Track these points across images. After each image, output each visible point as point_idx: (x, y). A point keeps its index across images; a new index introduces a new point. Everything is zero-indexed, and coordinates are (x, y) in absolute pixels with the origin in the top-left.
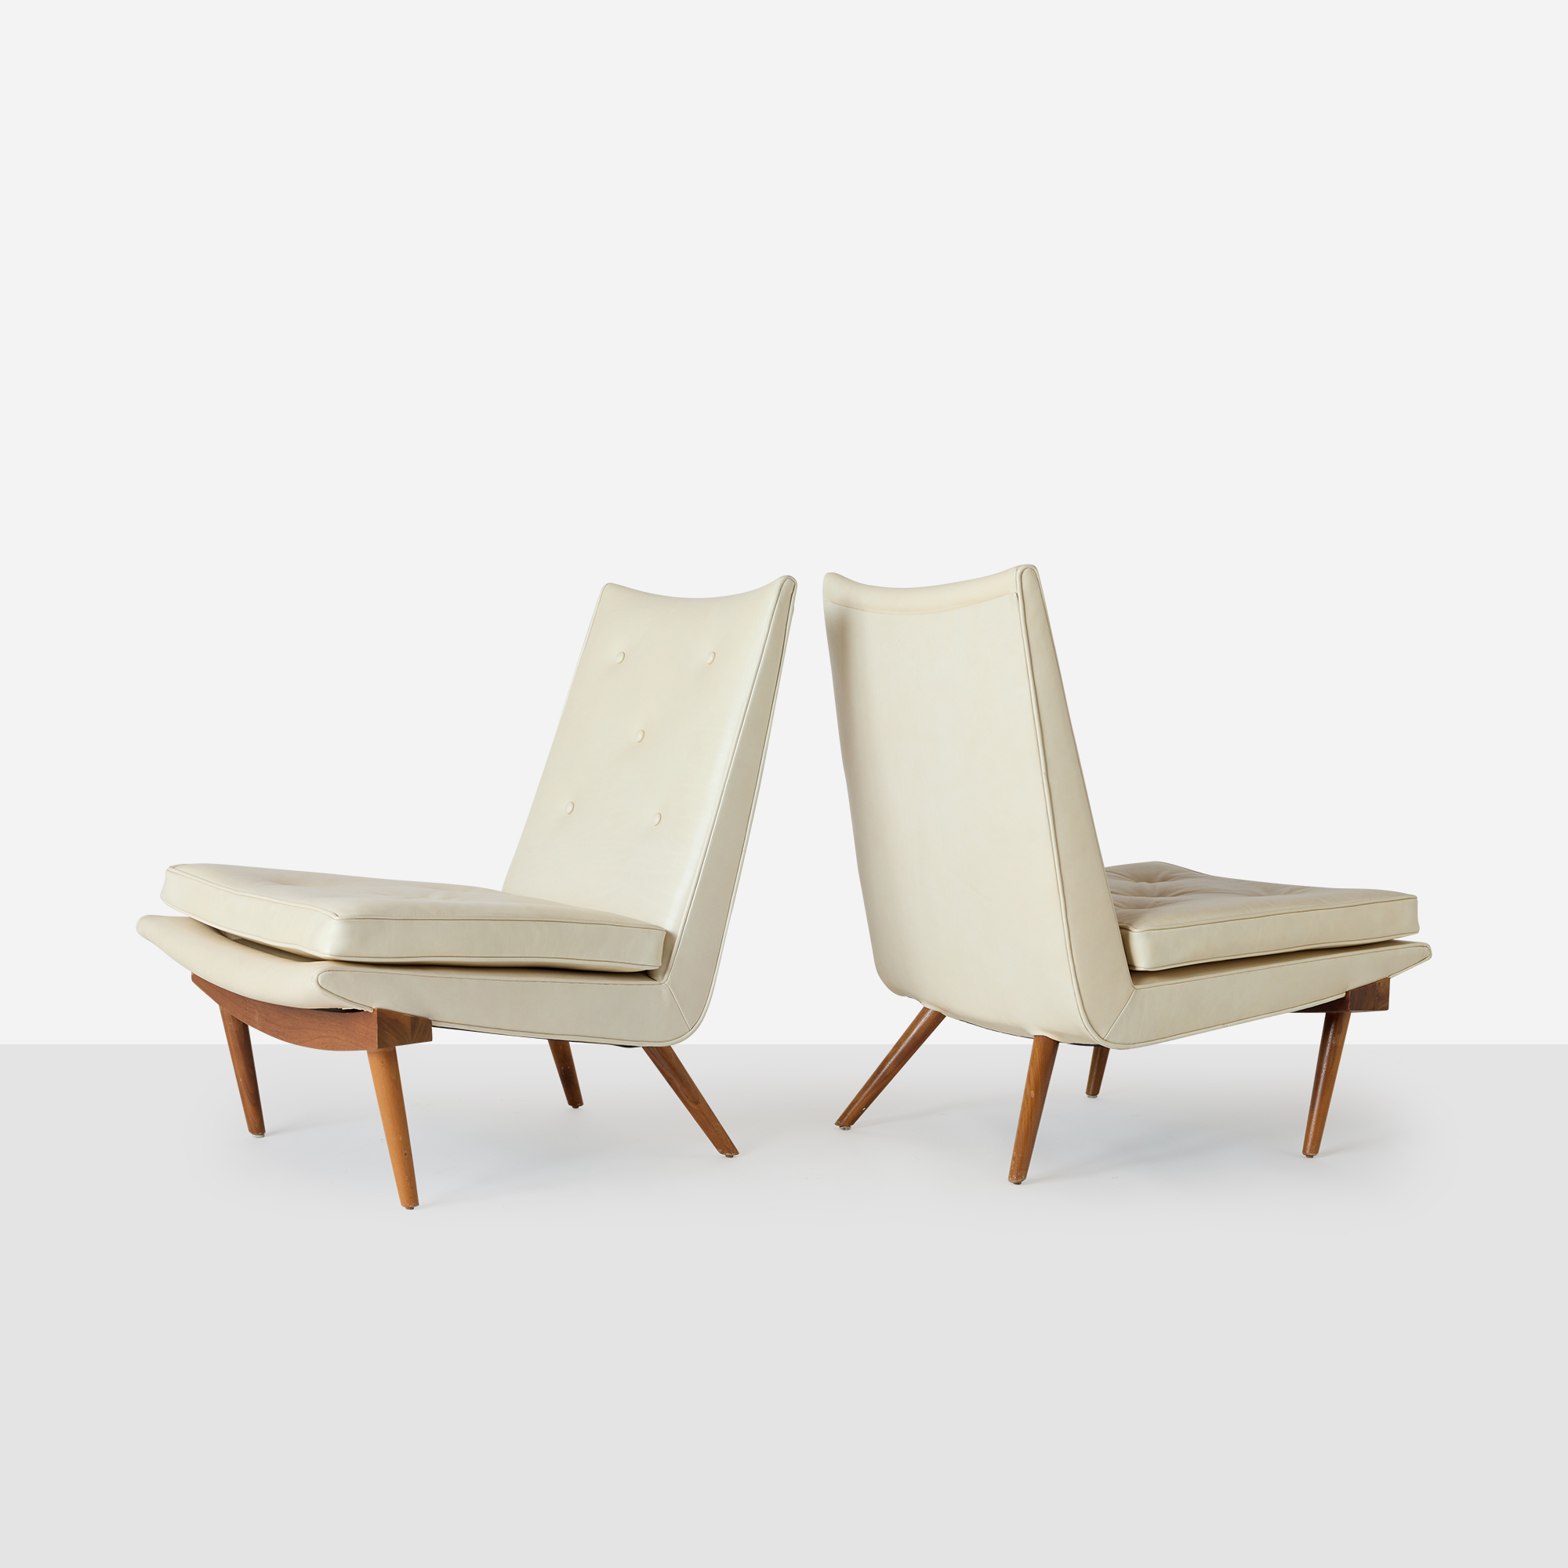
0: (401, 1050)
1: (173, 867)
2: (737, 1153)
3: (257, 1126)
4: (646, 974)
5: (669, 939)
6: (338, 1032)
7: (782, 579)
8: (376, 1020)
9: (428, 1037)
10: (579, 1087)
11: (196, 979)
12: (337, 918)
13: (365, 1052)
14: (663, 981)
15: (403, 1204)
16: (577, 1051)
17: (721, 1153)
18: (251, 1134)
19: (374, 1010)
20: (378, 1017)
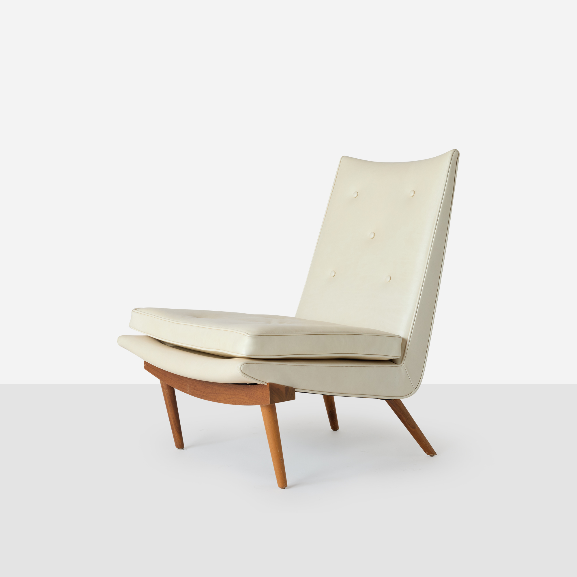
0: (278, 405)
1: (136, 309)
2: (436, 454)
3: (180, 444)
4: (392, 361)
5: (404, 343)
6: (243, 395)
7: (453, 151)
8: (269, 389)
9: (293, 397)
10: (337, 420)
11: (149, 367)
12: (248, 335)
13: (259, 406)
14: (401, 365)
15: (279, 486)
16: (337, 401)
17: (428, 454)
18: (177, 449)
19: (267, 384)
20: (270, 388)
